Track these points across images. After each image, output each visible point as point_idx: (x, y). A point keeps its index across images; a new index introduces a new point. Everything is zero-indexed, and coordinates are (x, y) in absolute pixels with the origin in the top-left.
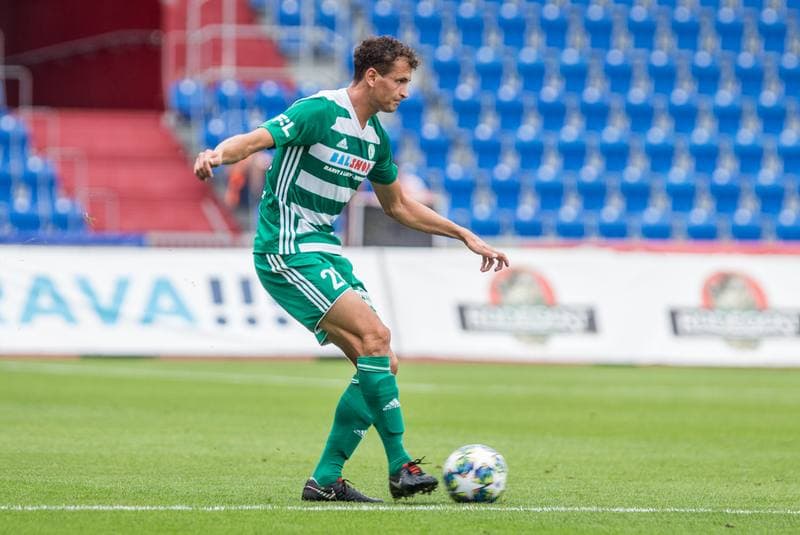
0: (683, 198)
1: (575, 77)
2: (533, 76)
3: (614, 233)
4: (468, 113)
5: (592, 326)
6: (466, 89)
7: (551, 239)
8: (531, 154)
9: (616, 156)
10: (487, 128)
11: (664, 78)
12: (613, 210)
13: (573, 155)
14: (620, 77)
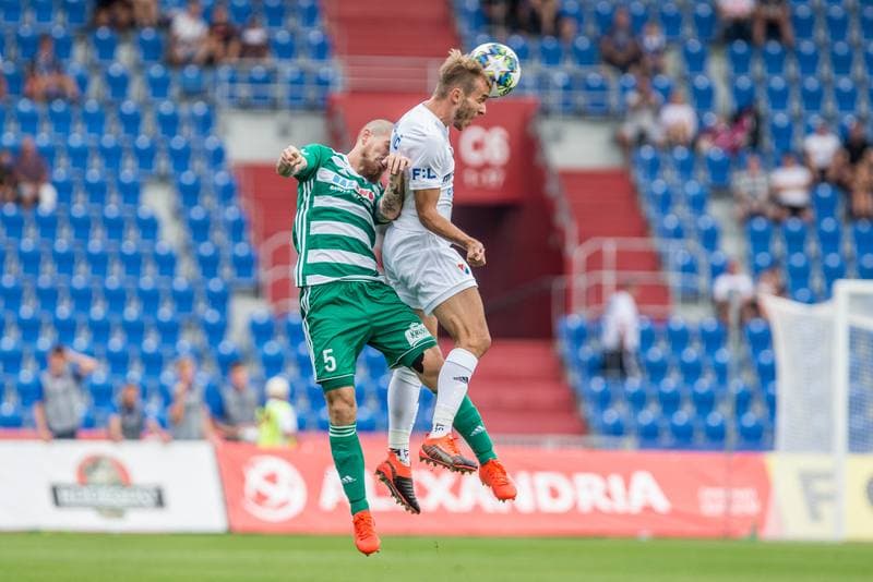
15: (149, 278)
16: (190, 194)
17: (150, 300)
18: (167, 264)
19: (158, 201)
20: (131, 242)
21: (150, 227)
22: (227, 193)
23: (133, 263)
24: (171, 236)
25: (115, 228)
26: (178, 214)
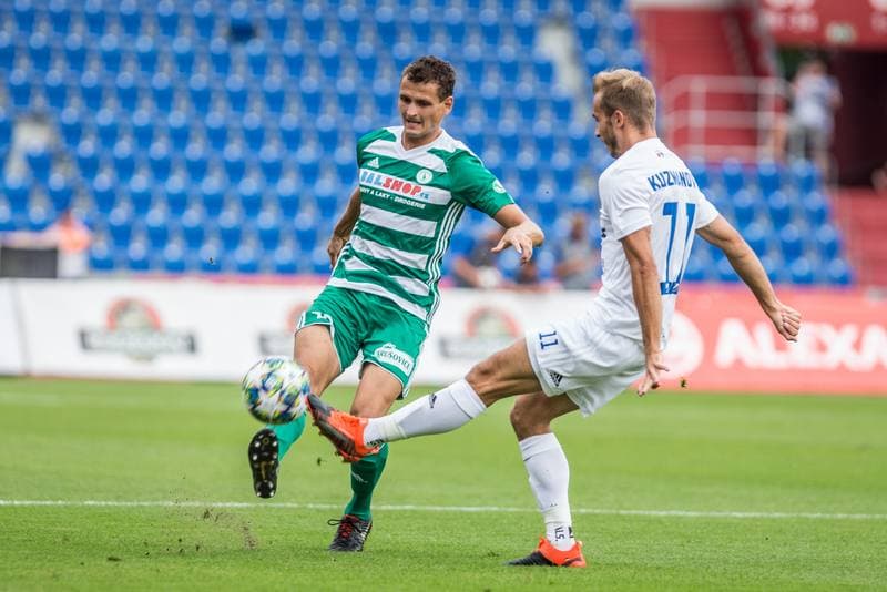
0: (270, 239)
1: (180, 137)
2: (144, 136)
3: (212, 269)
4: (89, 167)
5: (192, 346)
6: (88, 146)
7: (159, 272)
8: (142, 202)
9: (214, 204)
10: (105, 179)
11: (255, 138)
12: (211, 250)
13: (178, 203)
14: (218, 137)
15: (545, 124)
16: (588, 37)
17: (546, 146)
18: (563, 109)
19: (555, 44)
20: (527, 86)
21: (546, 71)
22: (626, 37)
23: (528, 109)
24: (568, 80)
25: (510, 71)
26: (578, 57)
